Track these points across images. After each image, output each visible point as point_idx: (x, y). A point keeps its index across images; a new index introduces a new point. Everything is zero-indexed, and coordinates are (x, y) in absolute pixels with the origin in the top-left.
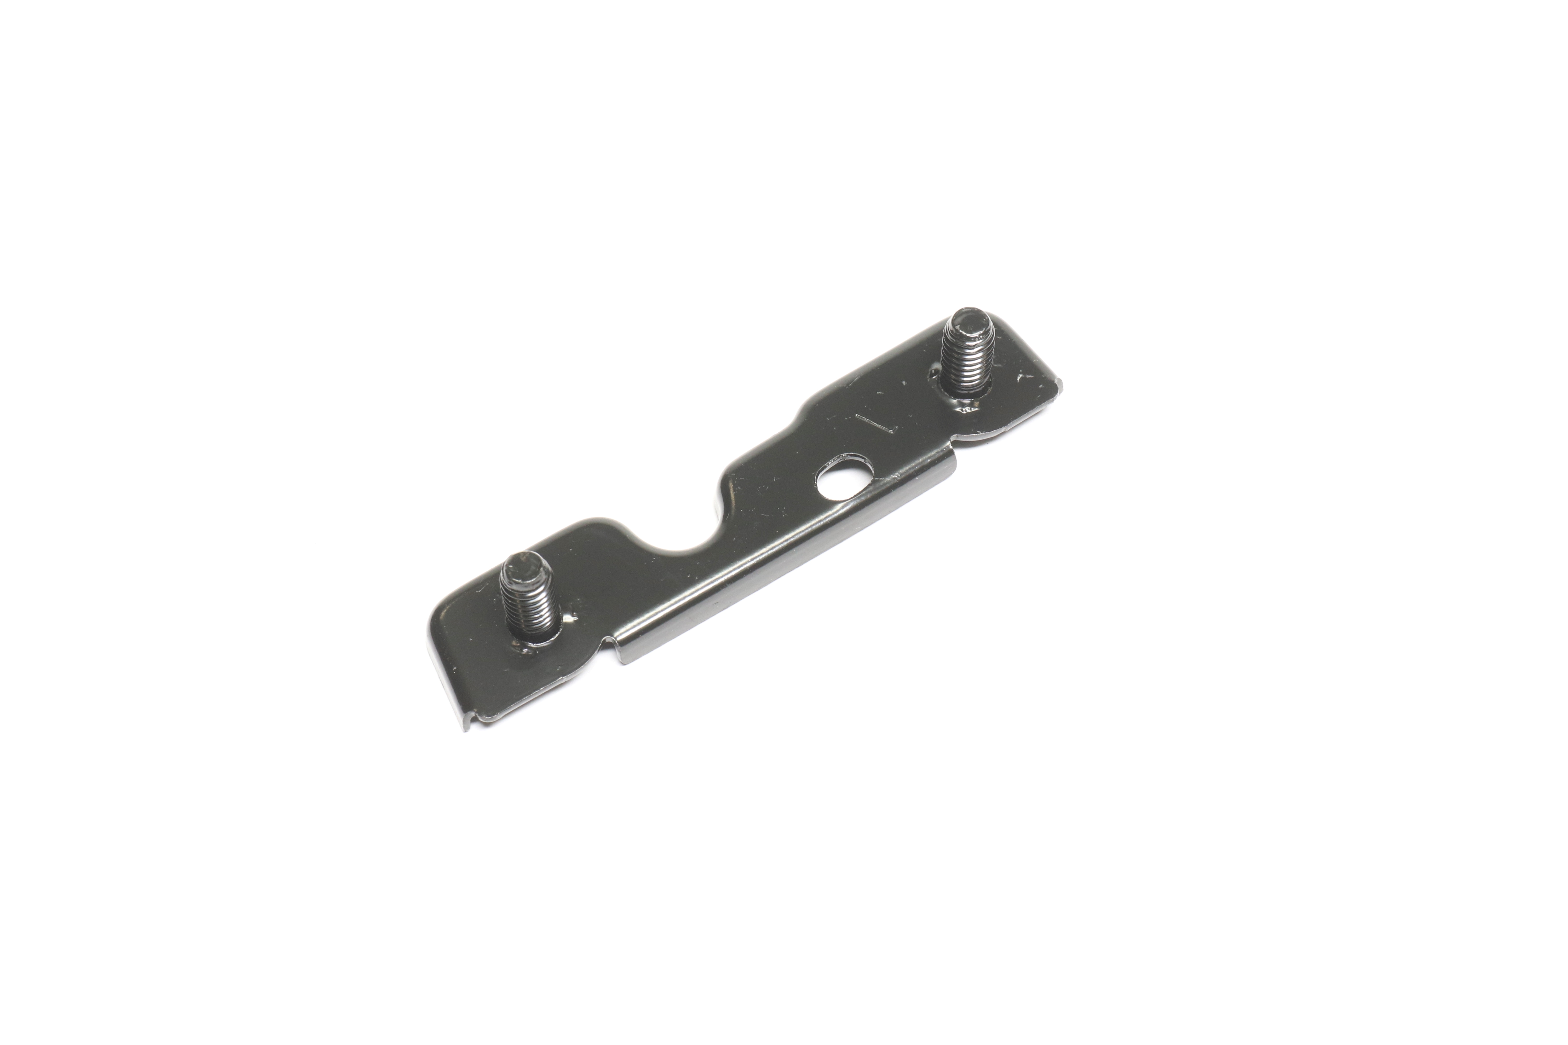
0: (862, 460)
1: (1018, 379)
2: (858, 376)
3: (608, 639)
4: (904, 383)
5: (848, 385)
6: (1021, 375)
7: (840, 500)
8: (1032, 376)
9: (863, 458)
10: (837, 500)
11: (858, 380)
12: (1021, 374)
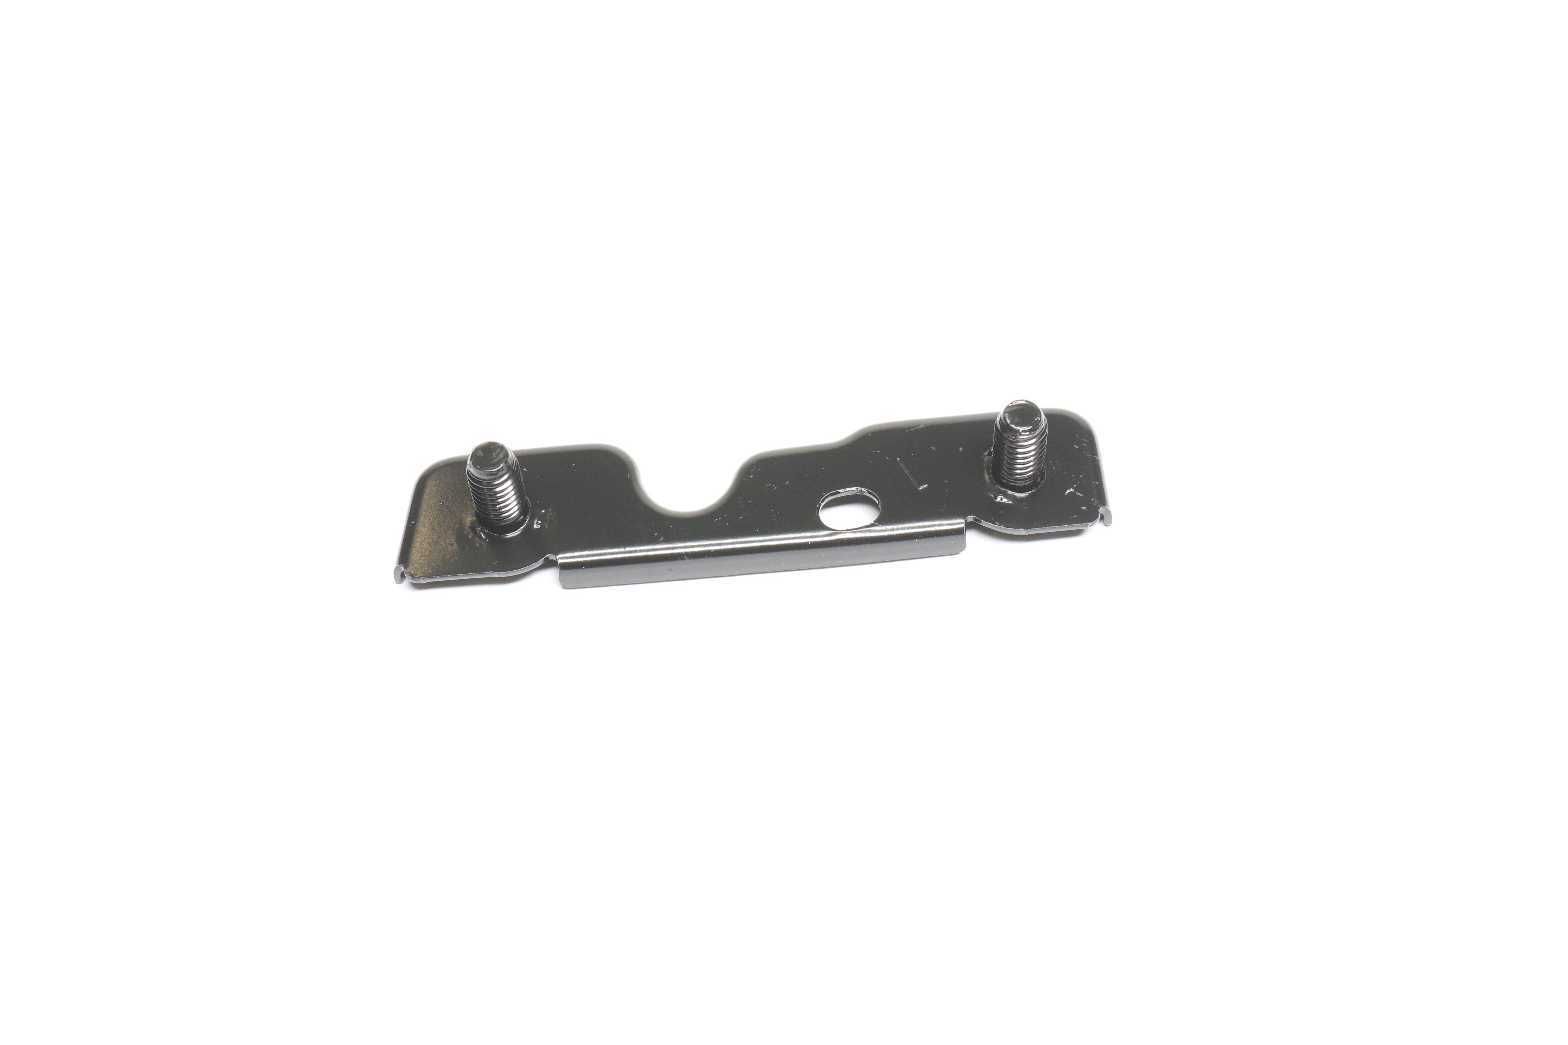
0: (877, 502)
1: (1067, 493)
2: (924, 425)
3: (552, 557)
4: (961, 449)
5: (909, 428)
6: (1072, 490)
7: (831, 527)
8: (1082, 496)
9: (878, 500)
10: (829, 526)
11: (922, 429)
12: (1072, 488)
